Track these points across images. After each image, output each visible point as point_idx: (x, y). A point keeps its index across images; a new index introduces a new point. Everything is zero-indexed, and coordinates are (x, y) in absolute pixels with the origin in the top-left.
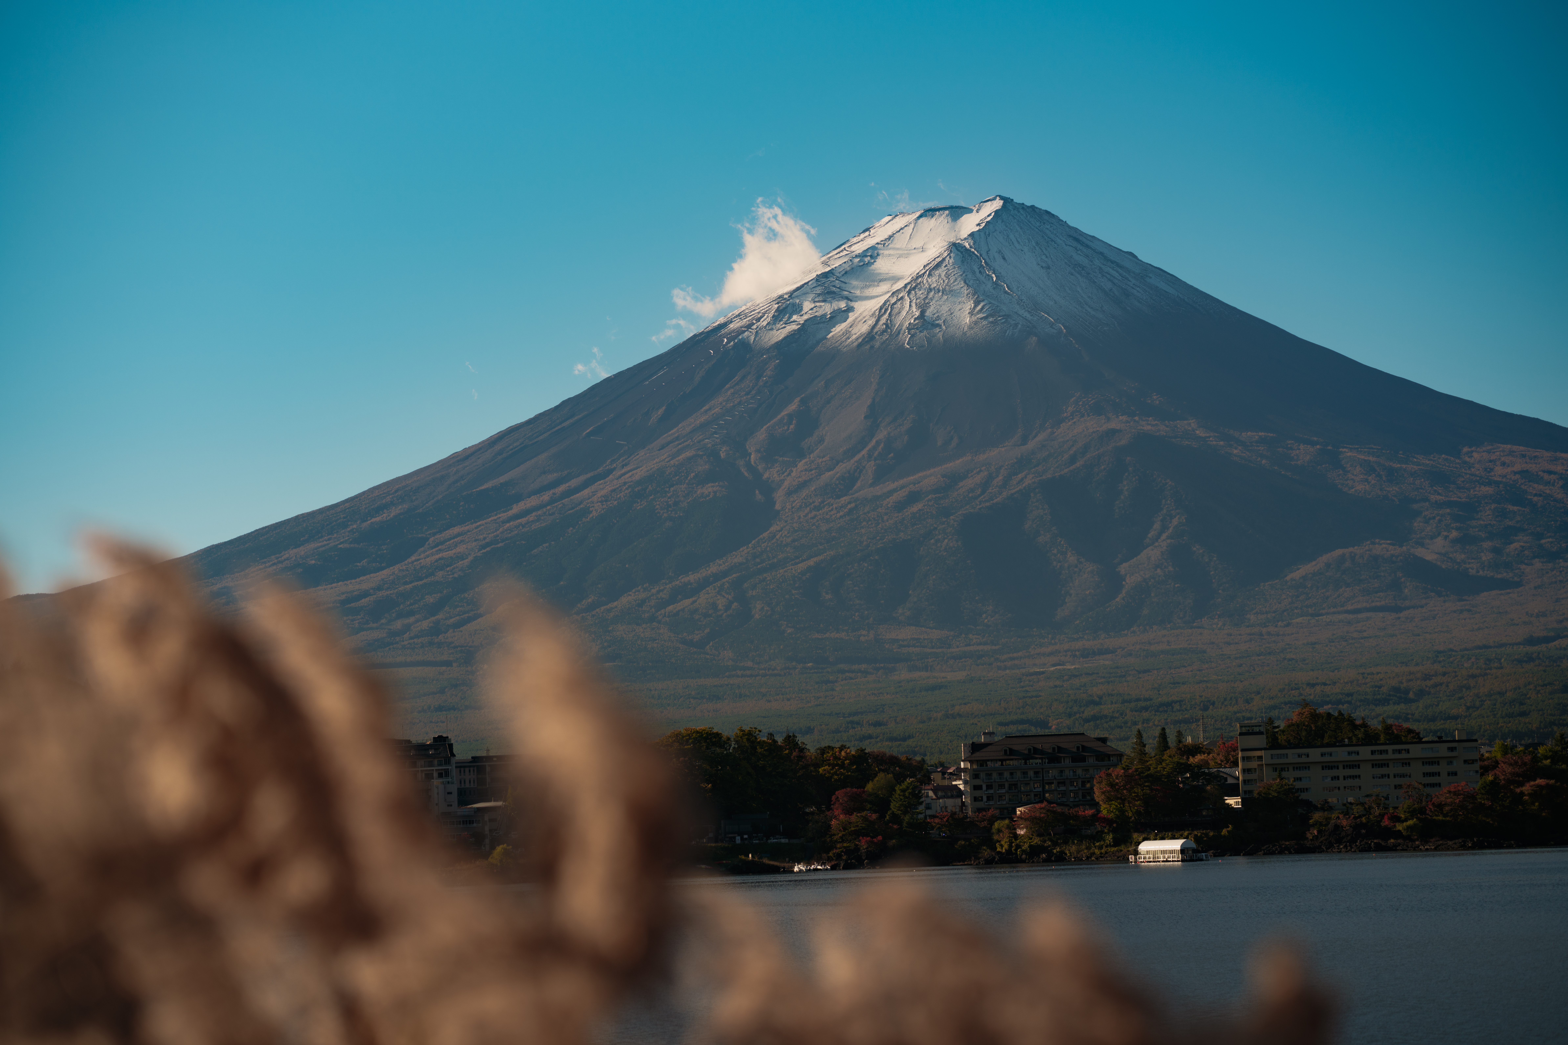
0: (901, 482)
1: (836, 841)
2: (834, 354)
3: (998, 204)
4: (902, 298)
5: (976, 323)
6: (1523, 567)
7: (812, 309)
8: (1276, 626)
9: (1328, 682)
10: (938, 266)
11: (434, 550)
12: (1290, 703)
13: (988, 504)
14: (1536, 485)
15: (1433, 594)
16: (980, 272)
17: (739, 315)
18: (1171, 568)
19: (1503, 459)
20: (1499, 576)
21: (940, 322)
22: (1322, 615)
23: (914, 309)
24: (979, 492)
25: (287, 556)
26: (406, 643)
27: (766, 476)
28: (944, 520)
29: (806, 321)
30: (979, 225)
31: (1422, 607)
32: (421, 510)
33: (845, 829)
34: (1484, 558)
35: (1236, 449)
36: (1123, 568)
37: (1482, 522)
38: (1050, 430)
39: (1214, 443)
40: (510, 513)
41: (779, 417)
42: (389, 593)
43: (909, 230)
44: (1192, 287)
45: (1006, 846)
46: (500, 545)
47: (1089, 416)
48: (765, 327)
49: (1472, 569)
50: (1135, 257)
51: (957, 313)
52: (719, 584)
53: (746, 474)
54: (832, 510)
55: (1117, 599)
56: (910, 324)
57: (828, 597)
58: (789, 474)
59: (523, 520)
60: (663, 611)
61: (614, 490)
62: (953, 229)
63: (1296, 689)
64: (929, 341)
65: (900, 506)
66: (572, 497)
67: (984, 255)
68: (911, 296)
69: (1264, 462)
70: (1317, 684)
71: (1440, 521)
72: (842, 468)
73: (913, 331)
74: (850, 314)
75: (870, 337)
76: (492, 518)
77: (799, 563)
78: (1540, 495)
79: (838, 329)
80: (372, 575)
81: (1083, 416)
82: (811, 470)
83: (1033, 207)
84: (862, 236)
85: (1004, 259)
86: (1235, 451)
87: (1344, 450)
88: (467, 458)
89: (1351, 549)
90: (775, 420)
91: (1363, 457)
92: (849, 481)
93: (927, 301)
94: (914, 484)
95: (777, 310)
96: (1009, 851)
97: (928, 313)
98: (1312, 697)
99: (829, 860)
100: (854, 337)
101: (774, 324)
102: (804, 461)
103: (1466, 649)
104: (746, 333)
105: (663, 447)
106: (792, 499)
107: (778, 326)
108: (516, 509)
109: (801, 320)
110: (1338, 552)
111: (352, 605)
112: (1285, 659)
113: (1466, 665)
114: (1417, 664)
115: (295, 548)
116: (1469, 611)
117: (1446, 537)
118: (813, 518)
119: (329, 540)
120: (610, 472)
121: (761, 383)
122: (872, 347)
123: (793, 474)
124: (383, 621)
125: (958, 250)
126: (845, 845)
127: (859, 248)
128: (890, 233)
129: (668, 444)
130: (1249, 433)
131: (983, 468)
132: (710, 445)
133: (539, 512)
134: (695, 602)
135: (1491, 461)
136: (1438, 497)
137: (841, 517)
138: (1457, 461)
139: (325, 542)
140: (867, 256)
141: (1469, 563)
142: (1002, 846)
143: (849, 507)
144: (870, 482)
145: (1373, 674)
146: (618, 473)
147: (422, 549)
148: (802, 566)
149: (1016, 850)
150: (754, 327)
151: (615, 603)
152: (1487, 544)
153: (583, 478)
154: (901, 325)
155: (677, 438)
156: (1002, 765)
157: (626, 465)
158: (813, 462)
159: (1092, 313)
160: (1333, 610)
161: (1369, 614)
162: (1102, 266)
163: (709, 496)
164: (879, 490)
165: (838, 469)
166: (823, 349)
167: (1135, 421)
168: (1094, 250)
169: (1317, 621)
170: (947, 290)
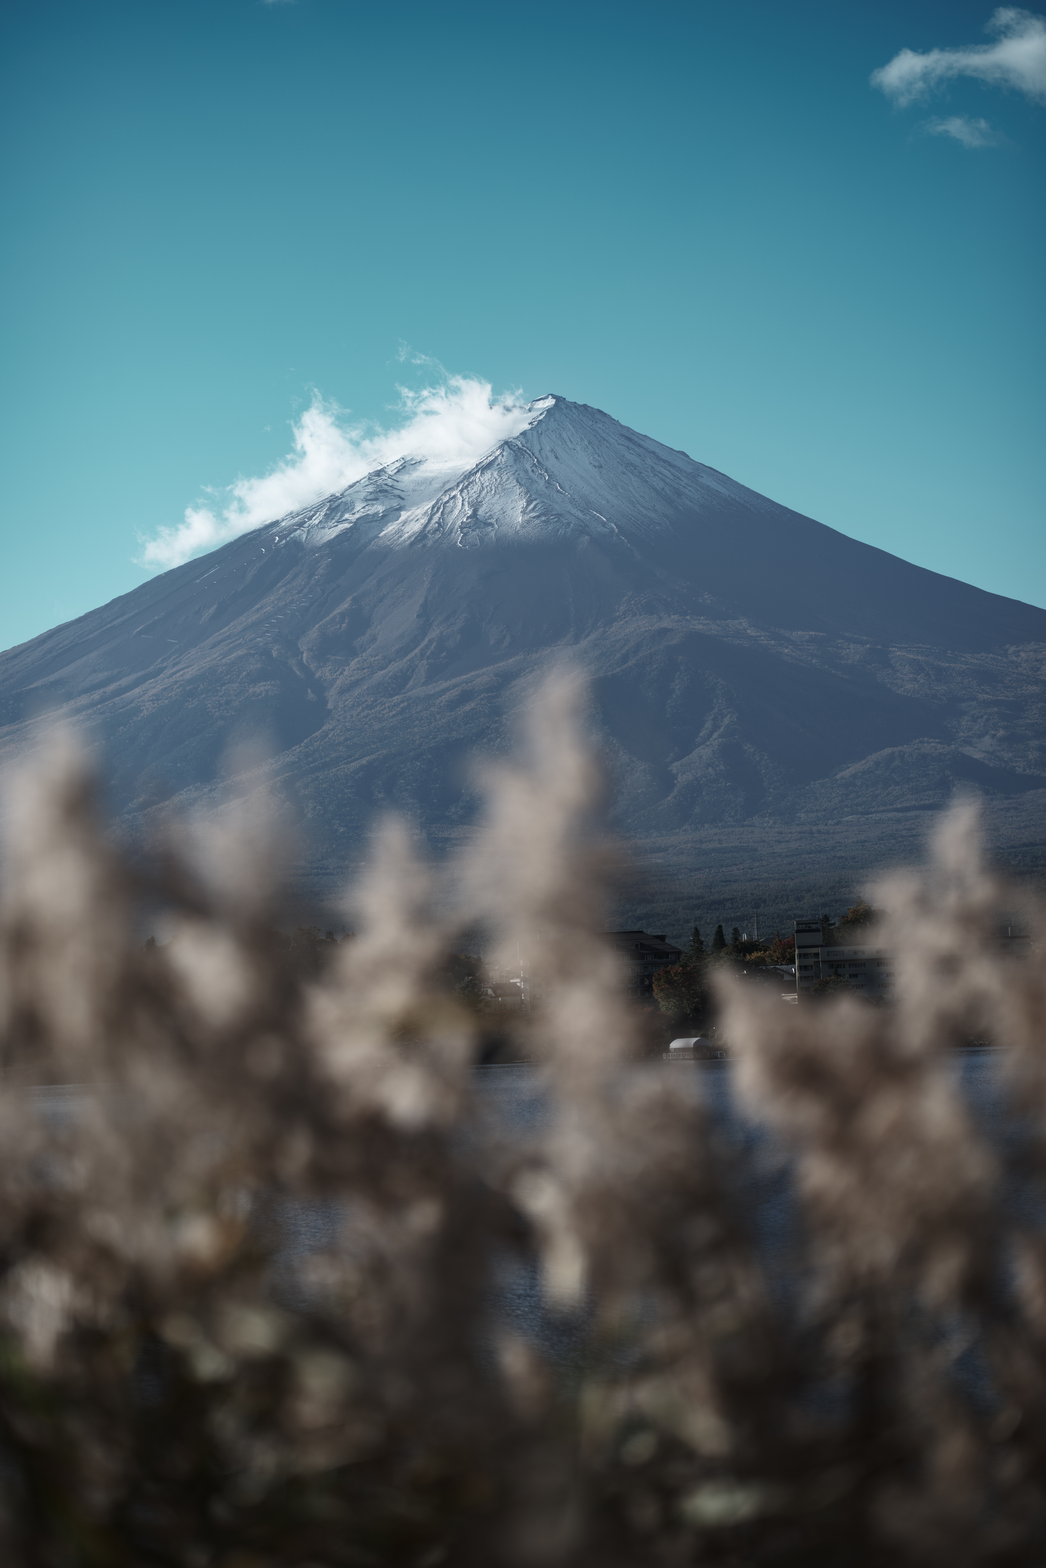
0: (454, 681)
2: (386, 553)
3: (550, 402)
4: (454, 497)
5: (528, 522)
7: (363, 508)
8: (826, 825)
10: (490, 464)
12: (840, 900)
15: (980, 792)
16: (533, 471)
17: (290, 513)
18: (722, 767)
21: (493, 521)
22: (871, 813)
23: (466, 507)
24: (531, 690)
27: (318, 675)
28: (497, 719)
29: (358, 519)
30: (531, 423)
34: (1031, 757)
35: (787, 648)
36: (675, 767)
37: (1029, 721)
38: (602, 629)
39: (766, 642)
41: (331, 616)
44: (743, 486)
47: (641, 615)
48: (317, 525)
49: (1020, 767)
50: (687, 456)
51: (509, 512)
52: (271, 783)
53: (298, 673)
54: (385, 709)
55: (669, 798)
56: (462, 523)
57: (381, 796)
58: (341, 673)
59: (73, 719)
61: (165, 689)
64: (482, 540)
65: (453, 705)
66: (123, 696)
67: (537, 454)
68: (464, 495)
69: (814, 661)
71: (988, 720)
72: (394, 667)
73: (465, 530)
74: (403, 513)
75: (422, 535)
77: (351, 762)
79: (391, 528)
81: (635, 615)
82: (363, 669)
83: (585, 406)
85: (557, 458)
86: (786, 651)
87: (894, 649)
88: (16, 656)
89: (900, 748)
90: (327, 619)
91: (912, 656)
92: (401, 680)
93: (479, 500)
94: (467, 683)
95: (329, 508)
97: (481, 512)
100: (407, 535)
101: (326, 522)
102: (356, 660)
103: (1013, 847)
104: (298, 532)
105: (214, 646)
106: (344, 698)
107: (330, 524)
108: (67, 707)
109: (353, 518)
110: (888, 751)
112: (835, 857)
113: (1013, 863)
116: (1016, 809)
117: (994, 736)
118: (365, 717)
120: (161, 670)
121: (313, 582)
122: (424, 546)
123: (346, 673)
125: (511, 449)
129: (220, 642)
130: (800, 632)
131: (536, 667)
132: (261, 644)
133: (90, 711)
135: (1038, 660)
136: (986, 696)
137: (394, 716)
138: (1005, 660)
141: (1016, 762)
143: (402, 705)
144: (423, 680)
146: (168, 672)
148: (355, 765)
150: (306, 525)
151: (167, 803)
152: (1034, 743)
153: (133, 677)
154: (454, 524)
155: (229, 637)
157: (177, 664)
158: (365, 660)
159: (645, 512)
160: (882, 808)
161: (917, 813)
162: (654, 466)
163: (261, 694)
164: (432, 689)
165: (390, 668)
166: (374, 548)
167: (687, 620)
168: (646, 449)
169: (867, 819)
170: (500, 489)
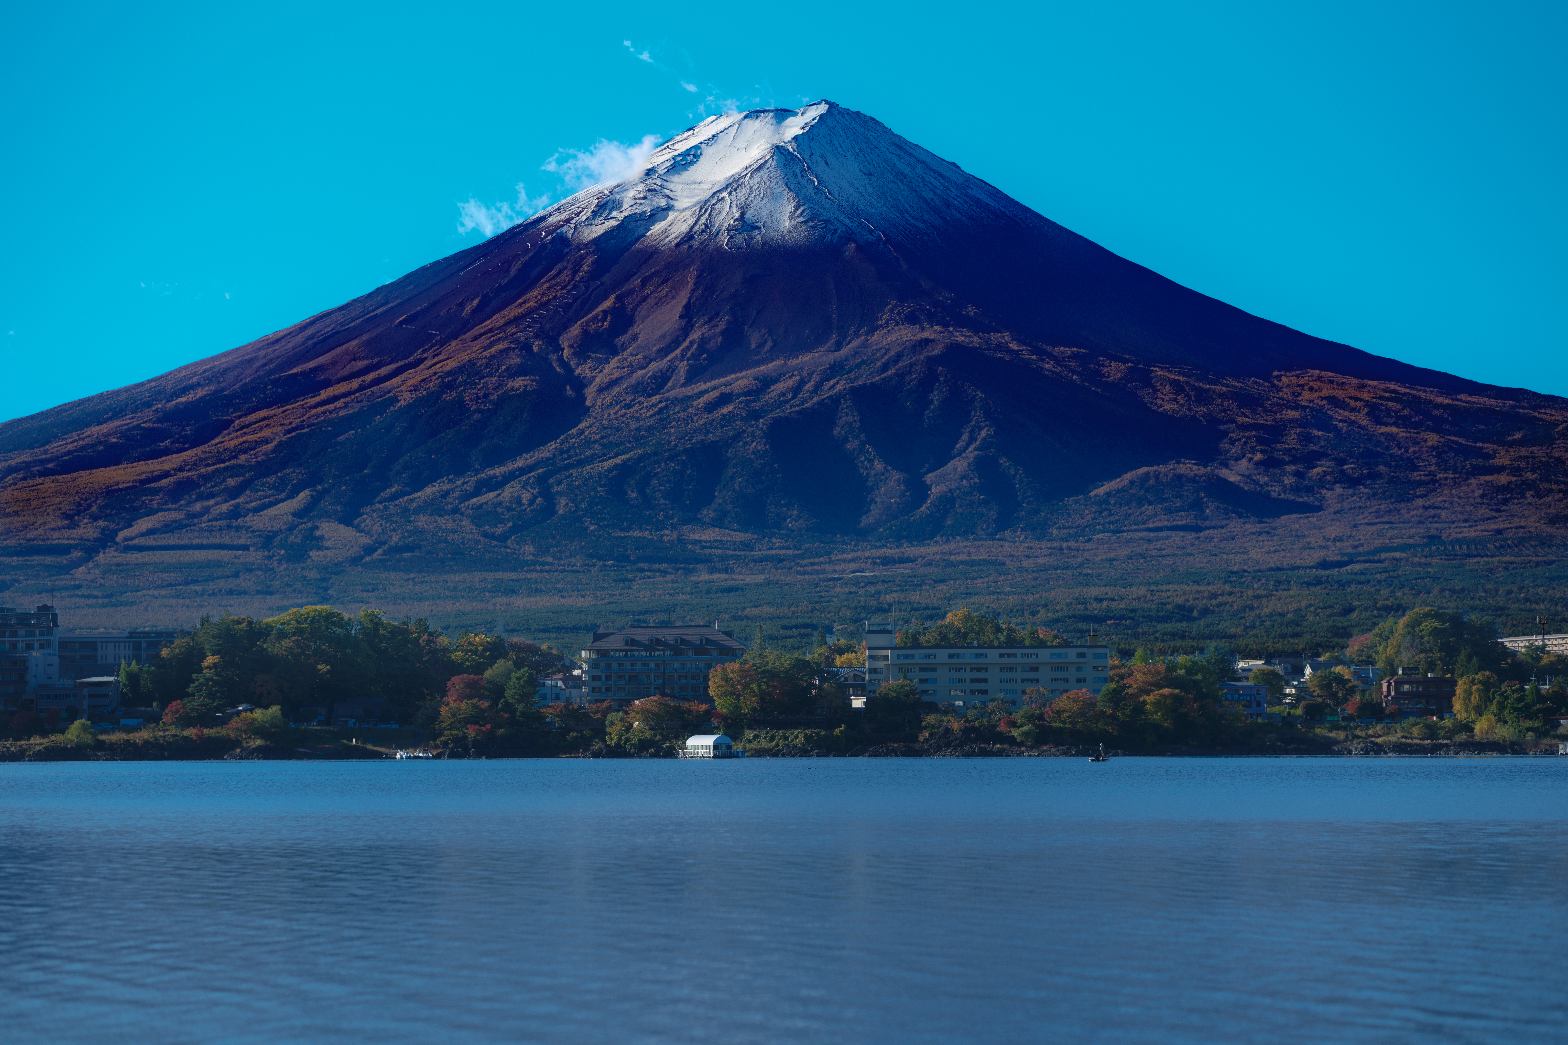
0: (713, 383)
1: (445, 729)
2: (652, 253)
3: (823, 109)
4: (723, 199)
5: (795, 227)
6: (1324, 491)
7: (631, 206)
8: (1077, 541)
9: (1116, 598)
10: (760, 168)
11: (239, 433)
12: (1074, 616)
13: (797, 409)
14: (1342, 412)
15: (1234, 515)
16: (802, 176)
17: (558, 209)
18: (976, 480)
19: (1311, 384)
20: (1300, 500)
21: (760, 224)
22: (1123, 532)
23: (734, 210)
24: (790, 396)
25: (89, 433)
26: (204, 525)
27: (578, 372)
28: (753, 422)
29: (626, 217)
30: (803, 128)
31: (1222, 527)
32: (227, 393)
33: (454, 715)
34: (1286, 482)
35: (1048, 363)
36: (929, 478)
37: (1287, 446)
38: (864, 337)
39: (1027, 356)
40: (318, 399)
41: (594, 313)
42: (190, 474)
43: (733, 130)
44: (1013, 200)
45: (615, 740)
46: (306, 430)
47: (903, 324)
48: (584, 222)
49: (1274, 491)
50: (958, 167)
51: (777, 216)
52: (524, 478)
53: (558, 369)
54: (642, 408)
55: (922, 509)
56: (729, 225)
57: (634, 495)
58: (601, 371)
59: (331, 407)
60: (466, 503)
61: (424, 380)
62: (777, 131)
63: (1083, 603)
64: (748, 243)
65: (711, 407)
66: (381, 386)
67: (807, 160)
68: (732, 197)
69: (1075, 377)
70: (1105, 599)
71: (1245, 443)
72: (653, 367)
73: (732, 233)
74: (670, 213)
75: (689, 237)
76: (300, 403)
77: (606, 460)
78: (1345, 421)
79: (657, 228)
80: (174, 456)
81: (897, 324)
82: (623, 368)
83: (858, 113)
84: (686, 134)
85: (827, 164)
86: (1047, 366)
87: (1155, 369)
88: (277, 341)
89: (1156, 468)
90: (589, 316)
91: (1173, 377)
92: (661, 381)
93: (748, 203)
94: (726, 386)
95: (597, 205)
96: (618, 745)
97: (748, 215)
98: (1096, 612)
99: (436, 747)
100: (673, 236)
101: (593, 219)
102: (616, 358)
103: (1259, 571)
104: (565, 228)
105: (475, 338)
106: (602, 396)
107: (597, 221)
108: (325, 394)
109: (621, 216)
110: (1143, 470)
111: (152, 485)
112: (1080, 574)
113: (1255, 586)
114: (1209, 584)
115: (98, 425)
116: (1268, 533)
117: (1250, 459)
118: (622, 416)
119: (133, 418)
120: (421, 361)
121: (577, 279)
122: (690, 247)
123: (605, 371)
124: (182, 502)
125: (781, 153)
126: (453, 732)
127: (682, 147)
128: (714, 133)
129: (481, 335)
130: (1062, 348)
131: (796, 373)
132: (522, 339)
133: (348, 399)
134: (499, 495)
135: (1298, 386)
136: (1246, 420)
137: (651, 416)
138: (1266, 384)
139: (128, 421)
140: (689, 155)
141: (1272, 486)
142: (611, 739)
143: (660, 406)
144: (682, 382)
145: (1162, 591)
146: (428, 363)
147: (226, 432)
148: (609, 463)
149: (625, 743)
150: (573, 221)
151: (419, 494)
152: (1290, 468)
153: (393, 366)
154: (720, 226)
155: (490, 330)
156: (626, 655)
157: (438, 355)
158: (625, 359)
159: (912, 221)
160: (1134, 527)
161: (1169, 533)
162: (925, 176)
163: (519, 389)
164: (690, 390)
165: (650, 367)
166: (641, 247)
167: (949, 331)
168: (917, 159)
169: (1118, 537)
170: (768, 192)
